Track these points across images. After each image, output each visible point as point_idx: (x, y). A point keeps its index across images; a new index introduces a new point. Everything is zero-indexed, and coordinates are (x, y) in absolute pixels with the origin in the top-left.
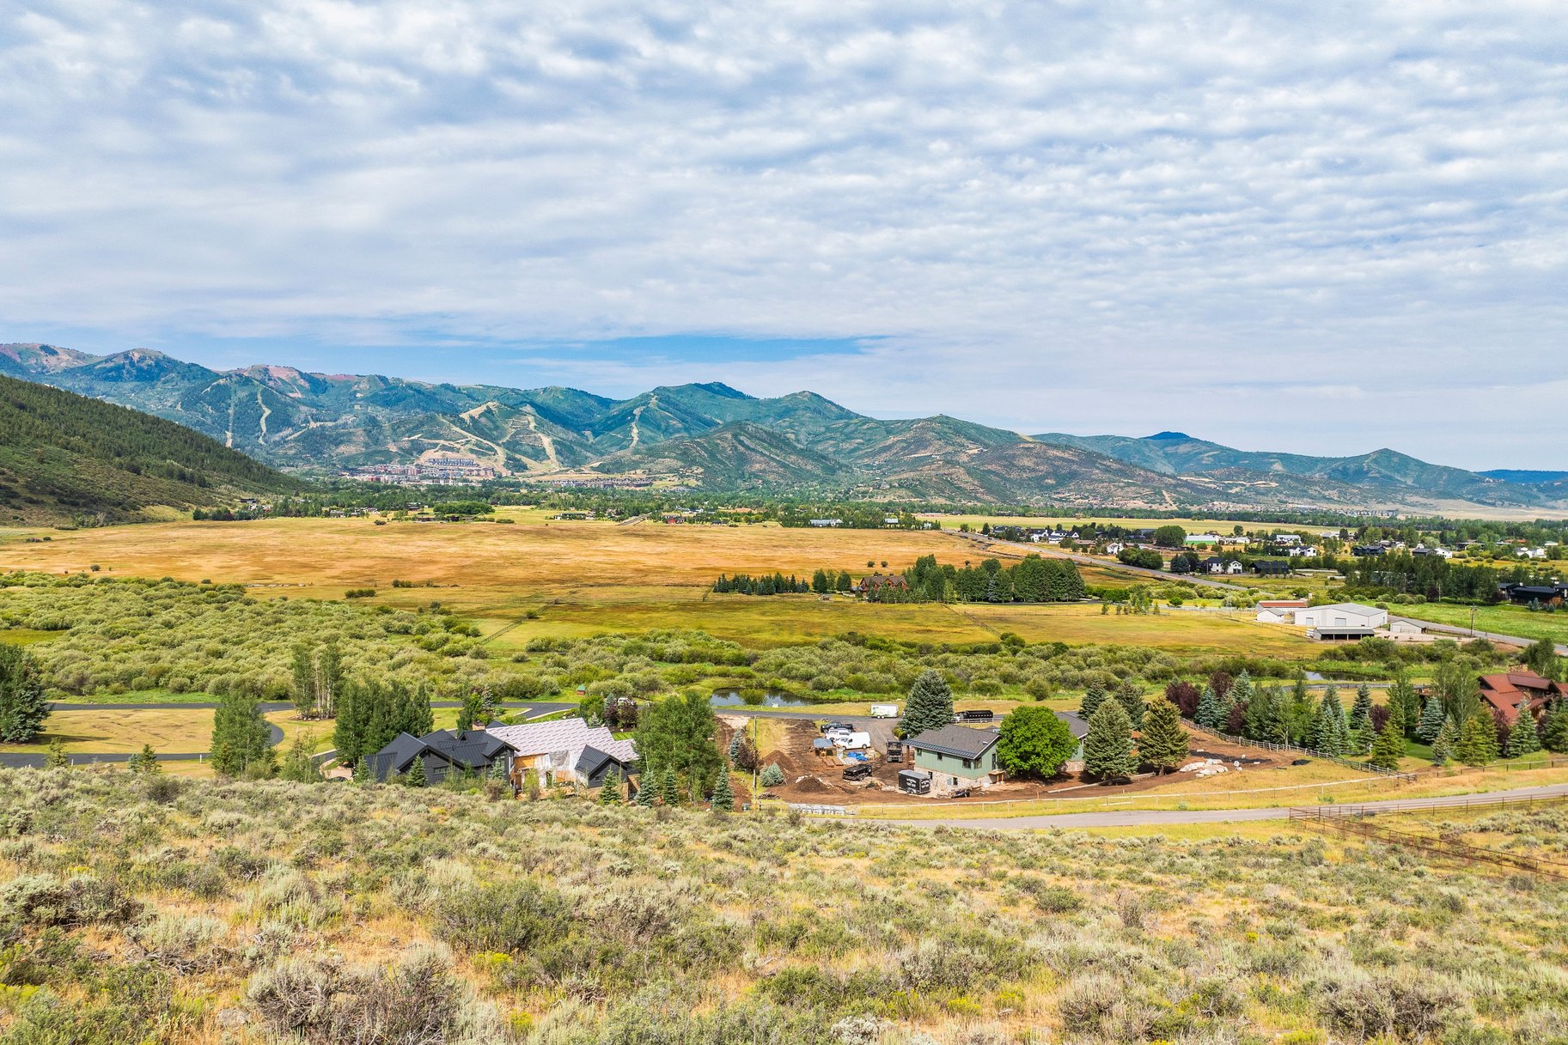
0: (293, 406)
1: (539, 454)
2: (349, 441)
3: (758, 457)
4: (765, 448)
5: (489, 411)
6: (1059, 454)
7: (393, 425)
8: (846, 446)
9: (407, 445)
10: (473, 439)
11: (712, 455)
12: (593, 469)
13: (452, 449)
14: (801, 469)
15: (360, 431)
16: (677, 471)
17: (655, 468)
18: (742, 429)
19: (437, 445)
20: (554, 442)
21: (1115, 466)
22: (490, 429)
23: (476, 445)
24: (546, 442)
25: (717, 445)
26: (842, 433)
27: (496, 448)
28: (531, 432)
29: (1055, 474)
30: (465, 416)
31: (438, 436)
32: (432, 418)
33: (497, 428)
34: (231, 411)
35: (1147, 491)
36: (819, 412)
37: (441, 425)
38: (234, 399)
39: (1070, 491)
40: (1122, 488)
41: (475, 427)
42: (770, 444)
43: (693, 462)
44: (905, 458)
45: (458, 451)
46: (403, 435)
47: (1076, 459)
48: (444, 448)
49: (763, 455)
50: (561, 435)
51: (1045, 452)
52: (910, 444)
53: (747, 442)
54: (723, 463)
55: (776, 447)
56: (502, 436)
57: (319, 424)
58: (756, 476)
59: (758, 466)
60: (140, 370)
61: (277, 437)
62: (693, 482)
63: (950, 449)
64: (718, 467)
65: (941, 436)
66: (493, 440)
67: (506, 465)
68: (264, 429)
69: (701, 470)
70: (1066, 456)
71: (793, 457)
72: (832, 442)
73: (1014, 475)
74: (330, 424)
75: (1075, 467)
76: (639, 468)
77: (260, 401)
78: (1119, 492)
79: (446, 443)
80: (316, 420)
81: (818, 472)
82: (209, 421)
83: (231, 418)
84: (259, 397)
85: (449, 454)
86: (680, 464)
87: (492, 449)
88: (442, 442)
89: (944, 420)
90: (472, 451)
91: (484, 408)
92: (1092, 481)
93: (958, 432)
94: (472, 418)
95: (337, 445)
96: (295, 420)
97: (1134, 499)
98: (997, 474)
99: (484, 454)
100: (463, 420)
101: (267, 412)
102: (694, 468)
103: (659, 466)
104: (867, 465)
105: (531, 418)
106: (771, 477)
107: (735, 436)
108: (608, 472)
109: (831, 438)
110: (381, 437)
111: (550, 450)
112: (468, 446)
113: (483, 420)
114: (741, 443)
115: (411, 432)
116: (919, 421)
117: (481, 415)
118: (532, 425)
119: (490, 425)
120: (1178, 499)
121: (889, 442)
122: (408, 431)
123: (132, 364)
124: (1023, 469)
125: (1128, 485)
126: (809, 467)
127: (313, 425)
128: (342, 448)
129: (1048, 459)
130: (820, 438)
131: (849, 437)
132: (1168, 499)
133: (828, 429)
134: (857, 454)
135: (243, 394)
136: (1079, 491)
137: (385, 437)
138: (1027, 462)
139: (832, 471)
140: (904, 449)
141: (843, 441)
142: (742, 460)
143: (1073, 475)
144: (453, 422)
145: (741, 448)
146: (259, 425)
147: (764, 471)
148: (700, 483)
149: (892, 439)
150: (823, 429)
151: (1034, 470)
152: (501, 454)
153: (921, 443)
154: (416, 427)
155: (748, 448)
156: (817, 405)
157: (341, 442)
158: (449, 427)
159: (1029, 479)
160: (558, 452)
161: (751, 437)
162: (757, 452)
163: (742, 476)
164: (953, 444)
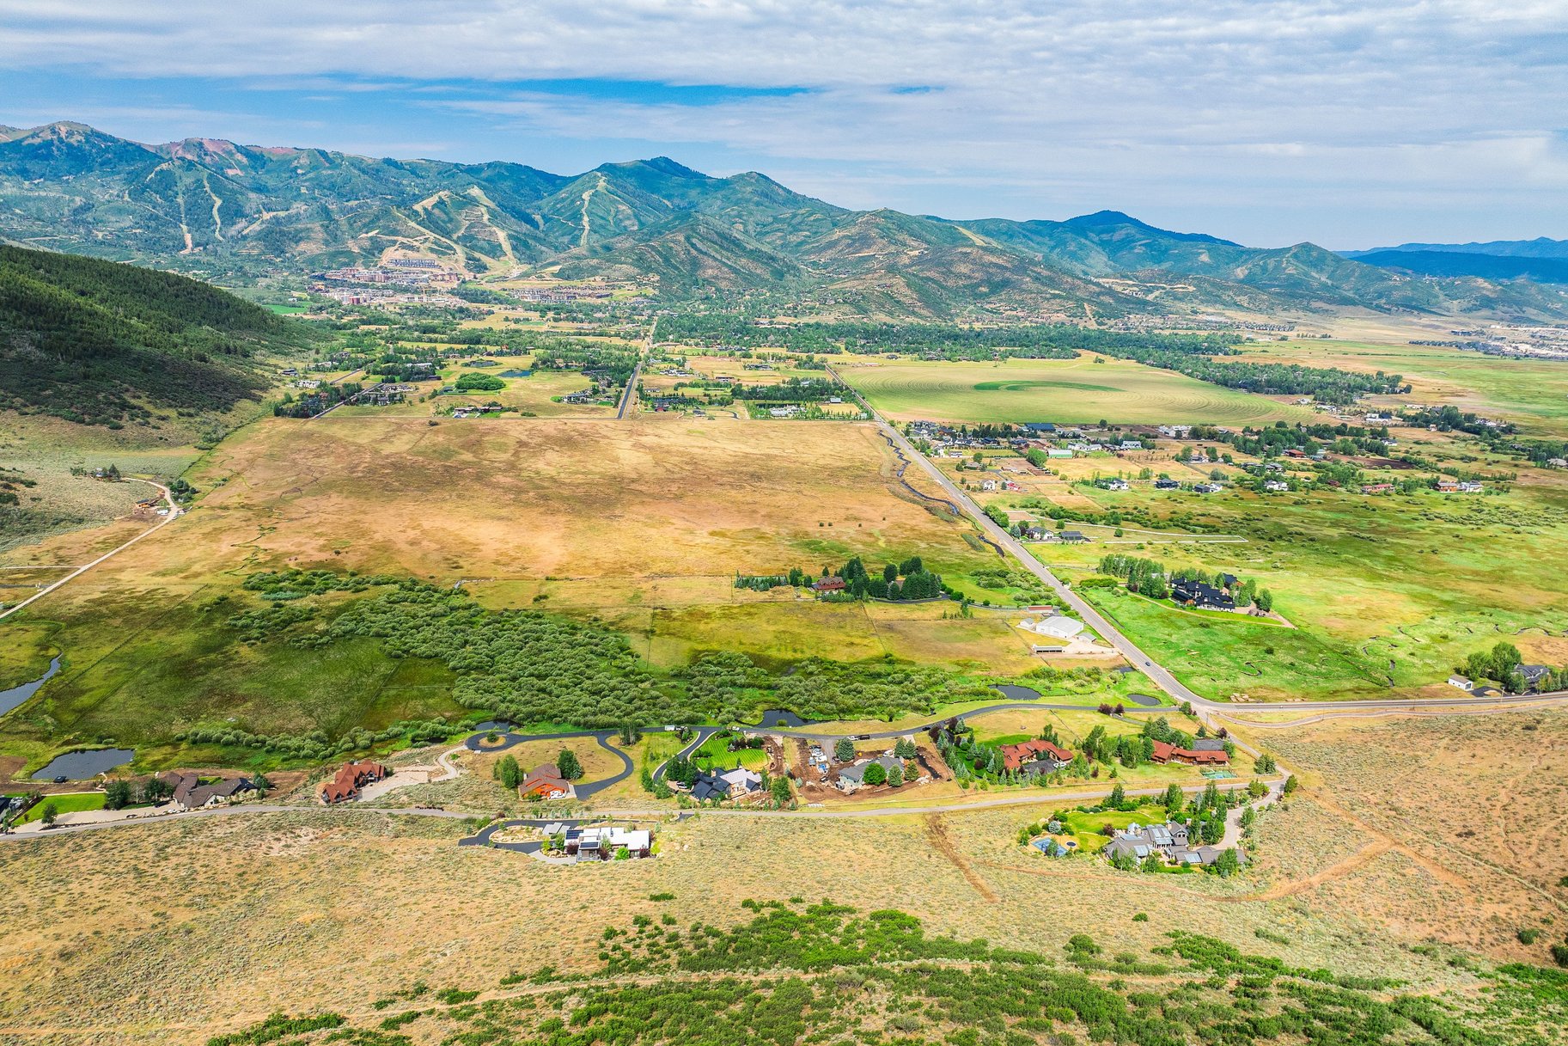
0: (242, 194)
1: (495, 250)
2: (308, 238)
3: (710, 262)
4: (716, 251)
5: (441, 202)
6: (994, 259)
7: (349, 219)
8: (793, 239)
9: (367, 244)
10: (432, 236)
11: (666, 260)
12: (554, 275)
13: (411, 248)
14: (751, 274)
15: (317, 226)
16: (634, 278)
17: (614, 275)
18: (694, 230)
19: (395, 242)
20: (510, 237)
21: (1045, 273)
22: (443, 221)
23: (435, 243)
24: (501, 236)
25: (671, 248)
26: (789, 224)
27: (455, 246)
28: (486, 226)
29: (988, 282)
30: (418, 207)
31: (395, 232)
32: (387, 212)
33: (451, 220)
34: (180, 200)
35: (1070, 304)
36: (767, 196)
37: (396, 219)
38: (180, 187)
39: (1001, 300)
40: (1048, 300)
41: (430, 221)
42: (721, 247)
43: (649, 269)
44: (850, 258)
45: (418, 250)
46: (360, 230)
47: (1009, 265)
48: (404, 246)
49: (715, 259)
50: (515, 227)
51: (981, 258)
52: (854, 241)
53: (699, 245)
54: (677, 268)
55: (727, 250)
56: (457, 229)
57: (272, 214)
58: (709, 283)
59: (710, 271)
60: (70, 146)
61: (233, 231)
62: (650, 292)
63: (892, 249)
64: (672, 272)
65: (886, 234)
66: (448, 234)
67: (467, 266)
68: (218, 221)
69: (657, 278)
70: (1000, 262)
71: (744, 261)
72: (779, 234)
73: (950, 283)
74: (282, 214)
75: (1007, 274)
76: (597, 274)
77: (207, 189)
78: (1045, 304)
79: (405, 240)
80: (269, 210)
81: (767, 276)
82: (161, 214)
83: (182, 209)
84: (206, 183)
85: (410, 253)
86: (637, 271)
87: (450, 248)
88: (400, 239)
89: (888, 215)
90: (432, 250)
91: (434, 199)
92: (1022, 291)
93: (901, 228)
94: (425, 209)
95: (297, 242)
96: (247, 210)
97: (1057, 311)
98: (934, 281)
99: (444, 254)
100: (416, 212)
101: (218, 202)
102: (650, 275)
103: (617, 273)
104: (814, 263)
105: (484, 210)
106: (723, 285)
107: (688, 239)
108: (568, 278)
109: (779, 230)
110: (339, 233)
111: (506, 246)
112: (428, 244)
113: (436, 211)
114: (693, 246)
115: (368, 227)
116: (864, 213)
117: (434, 206)
118: (486, 217)
119: (444, 217)
120: (1098, 312)
121: (835, 237)
122: (365, 225)
123: (61, 140)
124: (959, 276)
125: (1055, 296)
126: (758, 271)
127: (267, 216)
128: (302, 246)
129: (983, 265)
130: (767, 229)
131: (796, 229)
132: (1088, 312)
133: (776, 219)
134: (804, 248)
135: (188, 180)
136: (1009, 300)
137: (343, 233)
138: (963, 269)
139: (780, 275)
140: (849, 246)
141: (791, 233)
142: (695, 264)
143: (1005, 284)
144: (408, 216)
145: (694, 252)
146: (212, 217)
147: (716, 277)
148: (657, 292)
149: (838, 234)
150: (770, 219)
151: (969, 277)
152: (460, 253)
153: (864, 240)
154: (372, 221)
155: (700, 251)
156: (765, 189)
157: (301, 239)
158: (406, 223)
159: (965, 287)
160: (514, 248)
161: (703, 238)
162: (710, 256)
163: (696, 282)
164: (895, 244)
